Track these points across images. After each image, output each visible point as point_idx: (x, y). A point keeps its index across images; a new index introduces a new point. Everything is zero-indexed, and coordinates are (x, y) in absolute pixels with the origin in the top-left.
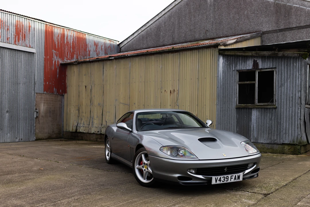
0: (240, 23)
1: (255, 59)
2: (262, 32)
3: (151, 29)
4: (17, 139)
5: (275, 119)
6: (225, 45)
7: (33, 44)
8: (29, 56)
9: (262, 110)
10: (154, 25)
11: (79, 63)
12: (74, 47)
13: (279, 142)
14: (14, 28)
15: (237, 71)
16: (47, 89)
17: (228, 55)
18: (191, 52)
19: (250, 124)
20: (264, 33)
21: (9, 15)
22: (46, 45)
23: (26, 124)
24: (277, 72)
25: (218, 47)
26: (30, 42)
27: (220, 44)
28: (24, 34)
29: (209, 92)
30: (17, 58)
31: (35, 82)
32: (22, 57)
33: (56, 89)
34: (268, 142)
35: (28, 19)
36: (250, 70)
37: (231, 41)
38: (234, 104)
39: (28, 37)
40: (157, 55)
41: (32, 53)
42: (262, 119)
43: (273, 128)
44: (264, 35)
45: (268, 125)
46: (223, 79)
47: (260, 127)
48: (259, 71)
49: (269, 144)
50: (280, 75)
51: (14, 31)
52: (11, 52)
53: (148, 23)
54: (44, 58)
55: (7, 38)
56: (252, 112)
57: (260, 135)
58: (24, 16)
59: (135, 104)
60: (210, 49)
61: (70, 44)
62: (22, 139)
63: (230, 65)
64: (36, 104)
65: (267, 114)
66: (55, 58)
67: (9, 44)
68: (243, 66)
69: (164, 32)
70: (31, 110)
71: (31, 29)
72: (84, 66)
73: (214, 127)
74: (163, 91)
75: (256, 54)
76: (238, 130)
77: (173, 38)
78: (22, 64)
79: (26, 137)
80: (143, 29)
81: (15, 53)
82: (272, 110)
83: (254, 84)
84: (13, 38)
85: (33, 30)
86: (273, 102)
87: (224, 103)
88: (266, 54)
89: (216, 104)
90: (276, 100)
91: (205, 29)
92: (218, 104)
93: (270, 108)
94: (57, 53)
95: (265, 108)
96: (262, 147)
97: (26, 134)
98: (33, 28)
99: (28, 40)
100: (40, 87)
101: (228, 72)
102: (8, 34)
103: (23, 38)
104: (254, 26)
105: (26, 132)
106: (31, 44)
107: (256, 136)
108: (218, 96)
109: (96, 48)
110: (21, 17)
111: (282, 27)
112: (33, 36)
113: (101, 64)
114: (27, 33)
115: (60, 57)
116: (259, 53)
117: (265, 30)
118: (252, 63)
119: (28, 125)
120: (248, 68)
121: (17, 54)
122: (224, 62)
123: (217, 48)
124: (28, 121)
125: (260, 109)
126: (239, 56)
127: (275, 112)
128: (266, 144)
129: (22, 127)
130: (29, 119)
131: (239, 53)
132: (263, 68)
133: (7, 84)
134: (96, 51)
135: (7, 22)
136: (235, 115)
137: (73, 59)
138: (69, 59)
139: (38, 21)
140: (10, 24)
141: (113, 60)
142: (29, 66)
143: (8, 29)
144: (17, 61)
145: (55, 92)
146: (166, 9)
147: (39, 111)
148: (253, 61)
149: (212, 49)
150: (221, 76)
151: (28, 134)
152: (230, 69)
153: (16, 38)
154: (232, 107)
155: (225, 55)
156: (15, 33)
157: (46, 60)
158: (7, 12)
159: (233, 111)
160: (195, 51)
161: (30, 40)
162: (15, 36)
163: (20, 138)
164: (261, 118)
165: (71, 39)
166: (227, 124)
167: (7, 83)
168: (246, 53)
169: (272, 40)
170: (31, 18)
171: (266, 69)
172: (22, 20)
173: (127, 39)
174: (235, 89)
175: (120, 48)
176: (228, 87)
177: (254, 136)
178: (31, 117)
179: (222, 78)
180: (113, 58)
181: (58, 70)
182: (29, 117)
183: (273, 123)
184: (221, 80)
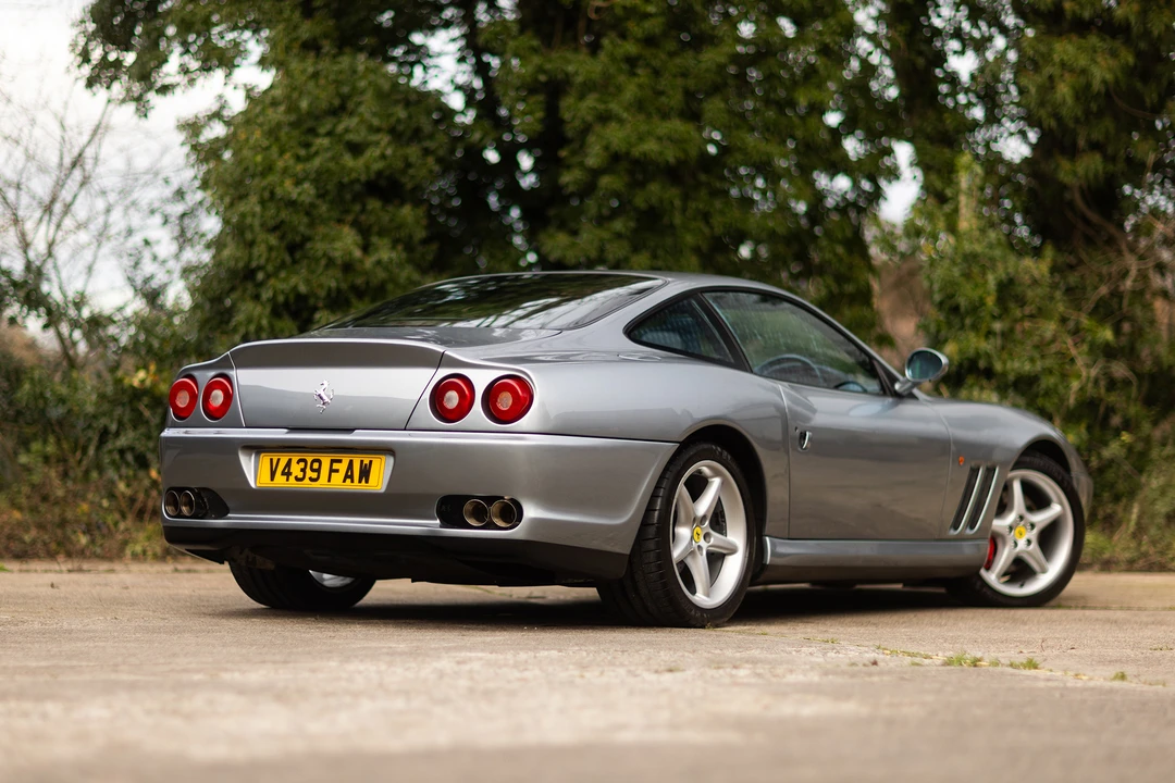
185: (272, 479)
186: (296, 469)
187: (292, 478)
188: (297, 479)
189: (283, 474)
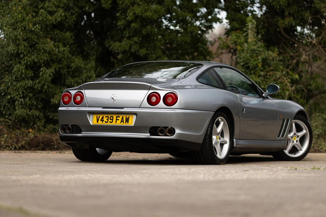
185: (98, 122)
186: (105, 119)
187: (104, 122)
188: (105, 122)
189: (101, 120)
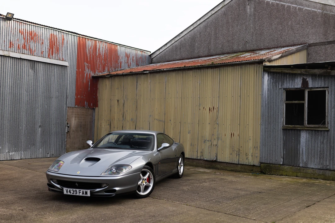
0: (283, 34)
1: (304, 77)
2: (308, 44)
3: (185, 39)
4: (49, 155)
5: (327, 143)
6: (270, 61)
7: (66, 57)
8: (62, 69)
9: (312, 132)
10: (188, 35)
11: (111, 76)
12: (105, 60)
13: (332, 168)
14: (49, 41)
15: (284, 89)
16: (79, 102)
17: (274, 73)
18: (233, 67)
19: (299, 147)
20: (310, 45)
21: (44, 28)
22: (79, 58)
23: (57, 139)
24: (330, 92)
25: (263, 64)
26: (63, 55)
27: (265, 61)
28: (58, 48)
29: (252, 111)
30: (50, 72)
31: (67, 96)
32: (55, 71)
33: (87, 103)
34: (319, 167)
35: (62, 32)
36: (299, 89)
37: (276, 56)
38: (281, 124)
39: (61, 50)
40: (195, 70)
41: (65, 66)
42: (313, 142)
43: (325, 153)
44: (311, 48)
45: (319, 149)
46: (268, 97)
47: (310, 151)
48: (309, 90)
49: (320, 169)
50: (333, 95)
51: (48, 44)
52: (45, 65)
53: (182, 33)
54: (76, 71)
55: (41, 52)
56: (301, 134)
57: (310, 159)
58: (58, 29)
59: (170, 120)
60: (253, 65)
61: (102, 56)
62: (53, 155)
63: (276, 83)
64: (67, 118)
65: (318, 137)
66: (87, 70)
67: (43, 58)
68: (290, 84)
69: (199, 43)
70: (62, 125)
71: (65, 42)
72: (117, 80)
73: (257, 149)
74: (202, 109)
75: (306, 71)
76: (284, 153)
77: (209, 50)
78: (55, 77)
79: (57, 153)
80: (176, 39)
81: (48, 66)
82: (324, 133)
83: (303, 104)
84: (47, 52)
85: (66, 43)
86: (324, 123)
87: (269, 123)
88: (317, 72)
89: (261, 123)
90: (328, 122)
91: (245, 40)
92: (263, 124)
93: (322, 130)
94: (89, 65)
95: (315, 130)
96: (313, 172)
97: (57, 150)
98: (66, 41)
99: (61, 53)
100: (71, 101)
101: (274, 90)
102: (42, 48)
103: (56, 51)
104: (299, 37)
105: (57, 147)
106: (64, 57)
107: (305, 160)
108: (263, 116)
109: (128, 60)
110: (55, 30)
111: (331, 39)
112: (66, 49)
113: (135, 78)
114: (60, 46)
115: (92, 70)
116: (309, 71)
117: (312, 42)
118: (301, 82)
119: (59, 140)
120: (296, 87)
121: (50, 68)
122: (270, 79)
123: (261, 65)
124: (59, 136)
125: (310, 131)
126: (287, 73)
127: (328, 135)
128: (317, 170)
129: (53, 142)
130: (61, 134)
131: (286, 71)
132: (313, 87)
133: (40, 99)
134: (128, 62)
135: (41, 36)
136: (282, 137)
137: (105, 71)
138: (100, 72)
139: (71, 33)
140: (44, 38)
141: (148, 74)
142: (62, 80)
143: (42, 43)
144: (50, 75)
145: (86, 105)
146: (202, 19)
147: (71, 126)
148: (302, 79)
149: (255, 65)
150: (265, 95)
151: (59, 149)
152: (276, 87)
153: (50, 52)
154: (278, 128)
155: (271, 72)
156: (49, 47)
157: (78, 73)
158: (42, 25)
159: (279, 132)
160: (237, 67)
161: (63, 53)
162: (49, 49)
163: (52, 153)
164: (312, 140)
165: (102, 51)
166: (273, 146)
167: (40, 97)
168: (294, 71)
169: (319, 53)
170: (65, 31)
171: (317, 88)
172: (56, 33)
173: (159, 49)
174: (281, 109)
175: (152, 59)
176: (274, 106)
177: (303, 160)
178: (62, 131)
179: (266, 97)
180: (148, 72)
181: (89, 84)
182: (61, 132)
183: (325, 146)
184: (265, 99)
